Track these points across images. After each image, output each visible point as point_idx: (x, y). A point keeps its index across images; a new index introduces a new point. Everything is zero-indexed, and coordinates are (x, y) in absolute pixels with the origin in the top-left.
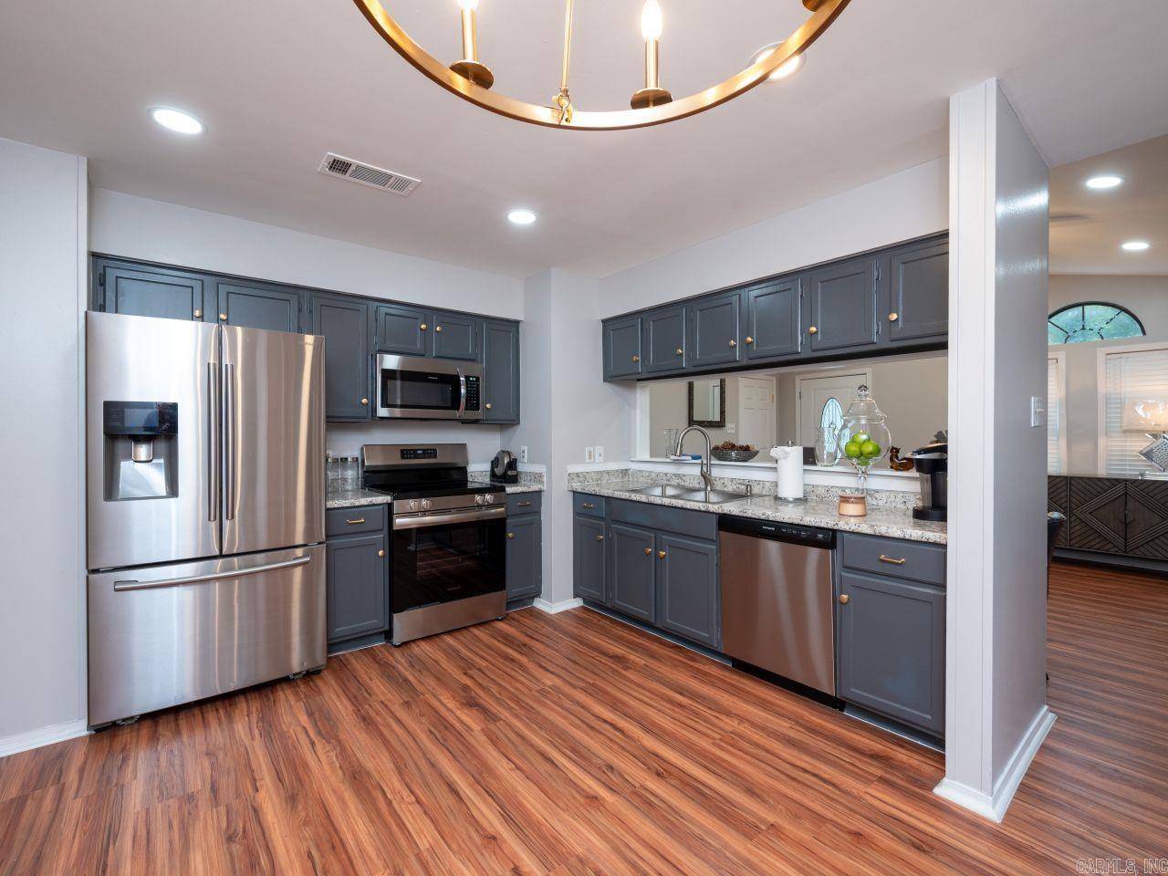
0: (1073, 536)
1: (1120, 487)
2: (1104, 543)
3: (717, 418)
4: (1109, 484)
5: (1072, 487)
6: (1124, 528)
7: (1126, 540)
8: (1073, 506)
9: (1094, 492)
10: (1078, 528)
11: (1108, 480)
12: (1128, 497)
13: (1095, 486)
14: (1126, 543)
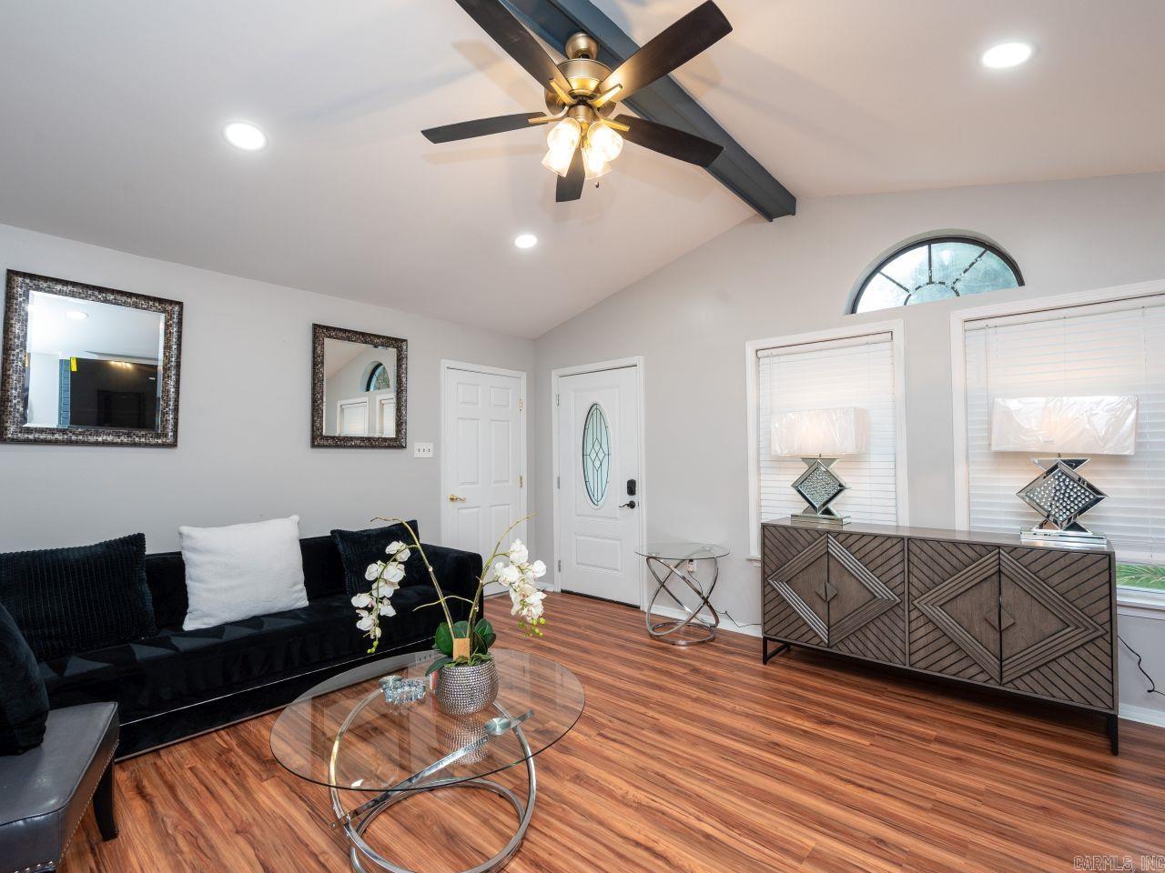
0: (914, 647)
1: (990, 559)
2: (964, 664)
3: (390, 431)
4: (970, 553)
5: (913, 558)
6: (998, 636)
7: (1001, 661)
8: (915, 592)
9: (948, 567)
10: (922, 631)
11: (969, 544)
12: (1003, 577)
13: (947, 556)
14: (1001, 667)
